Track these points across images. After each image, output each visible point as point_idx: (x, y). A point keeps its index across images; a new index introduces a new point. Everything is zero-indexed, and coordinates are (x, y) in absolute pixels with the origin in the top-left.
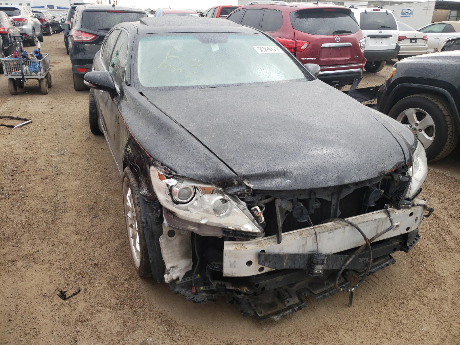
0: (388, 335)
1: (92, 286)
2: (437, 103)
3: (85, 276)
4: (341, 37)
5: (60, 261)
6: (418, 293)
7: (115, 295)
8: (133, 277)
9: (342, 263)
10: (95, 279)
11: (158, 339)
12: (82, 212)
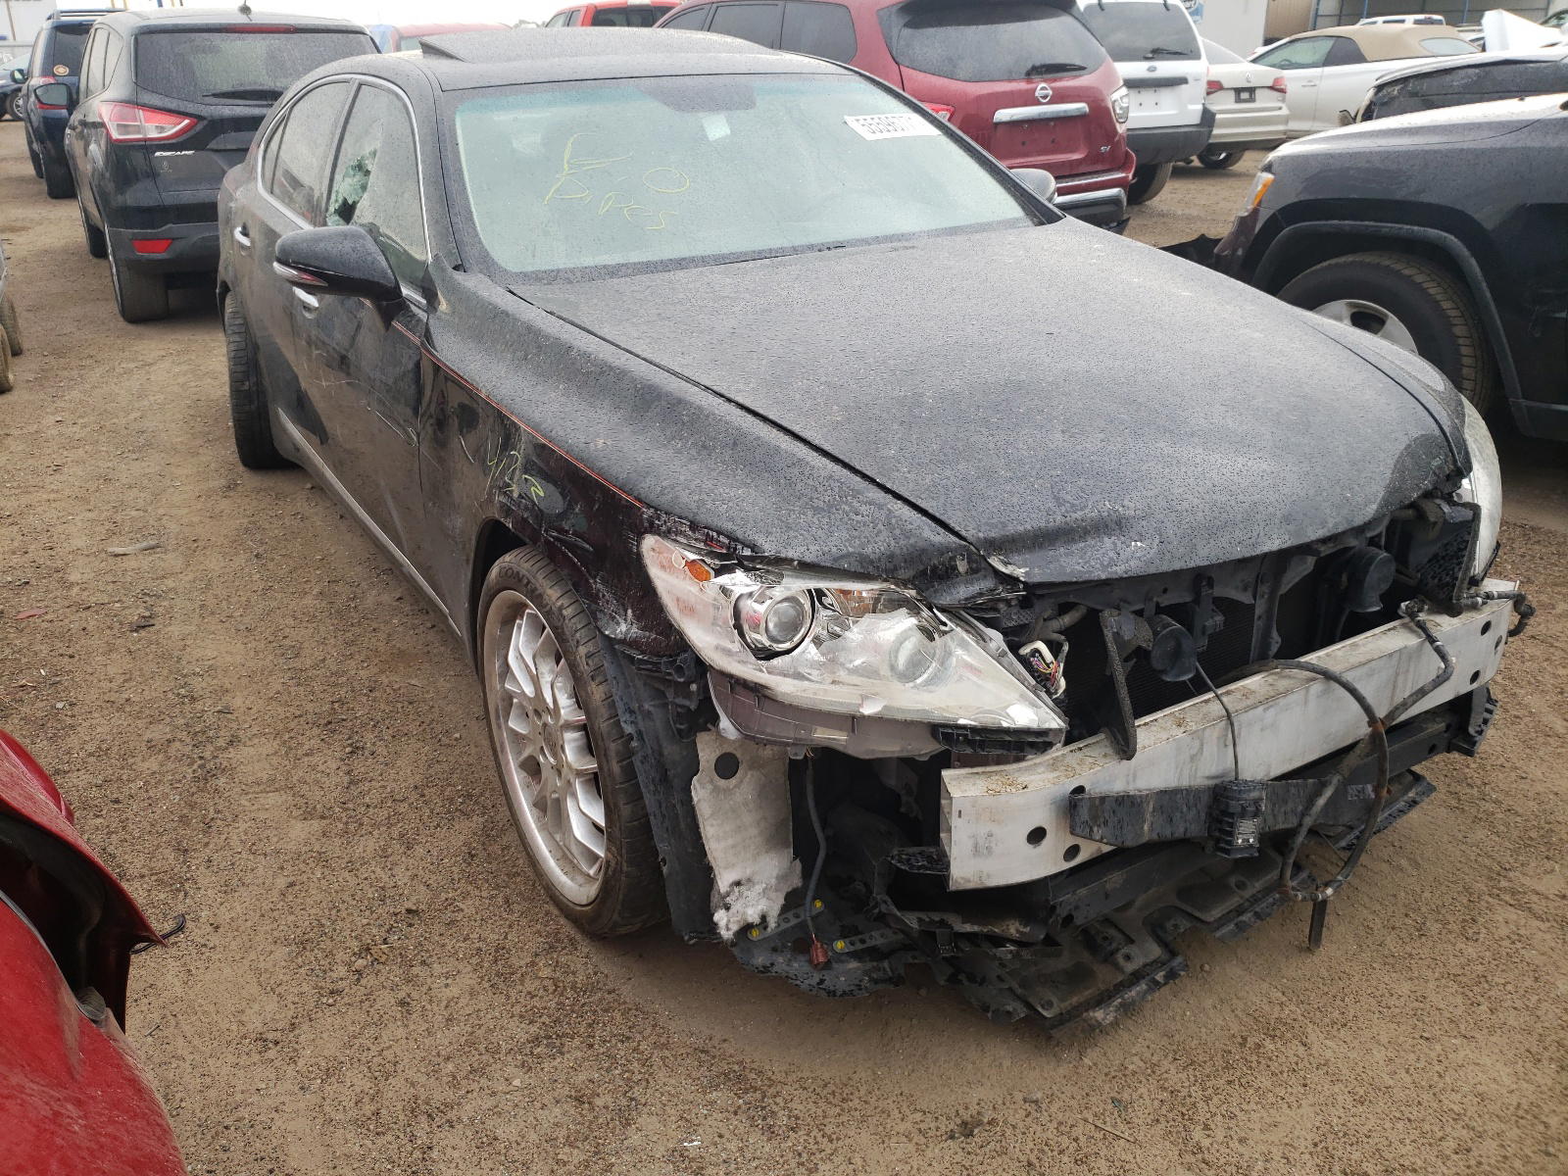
0: (1462, 1027)
1: (424, 989)
2: (1419, 279)
3: (384, 957)
4: (1053, 85)
5: (276, 913)
6: (1504, 883)
7: (517, 1009)
8: (558, 941)
9: (1300, 808)
10: (423, 963)
11: (721, 1136)
12: (300, 737)
